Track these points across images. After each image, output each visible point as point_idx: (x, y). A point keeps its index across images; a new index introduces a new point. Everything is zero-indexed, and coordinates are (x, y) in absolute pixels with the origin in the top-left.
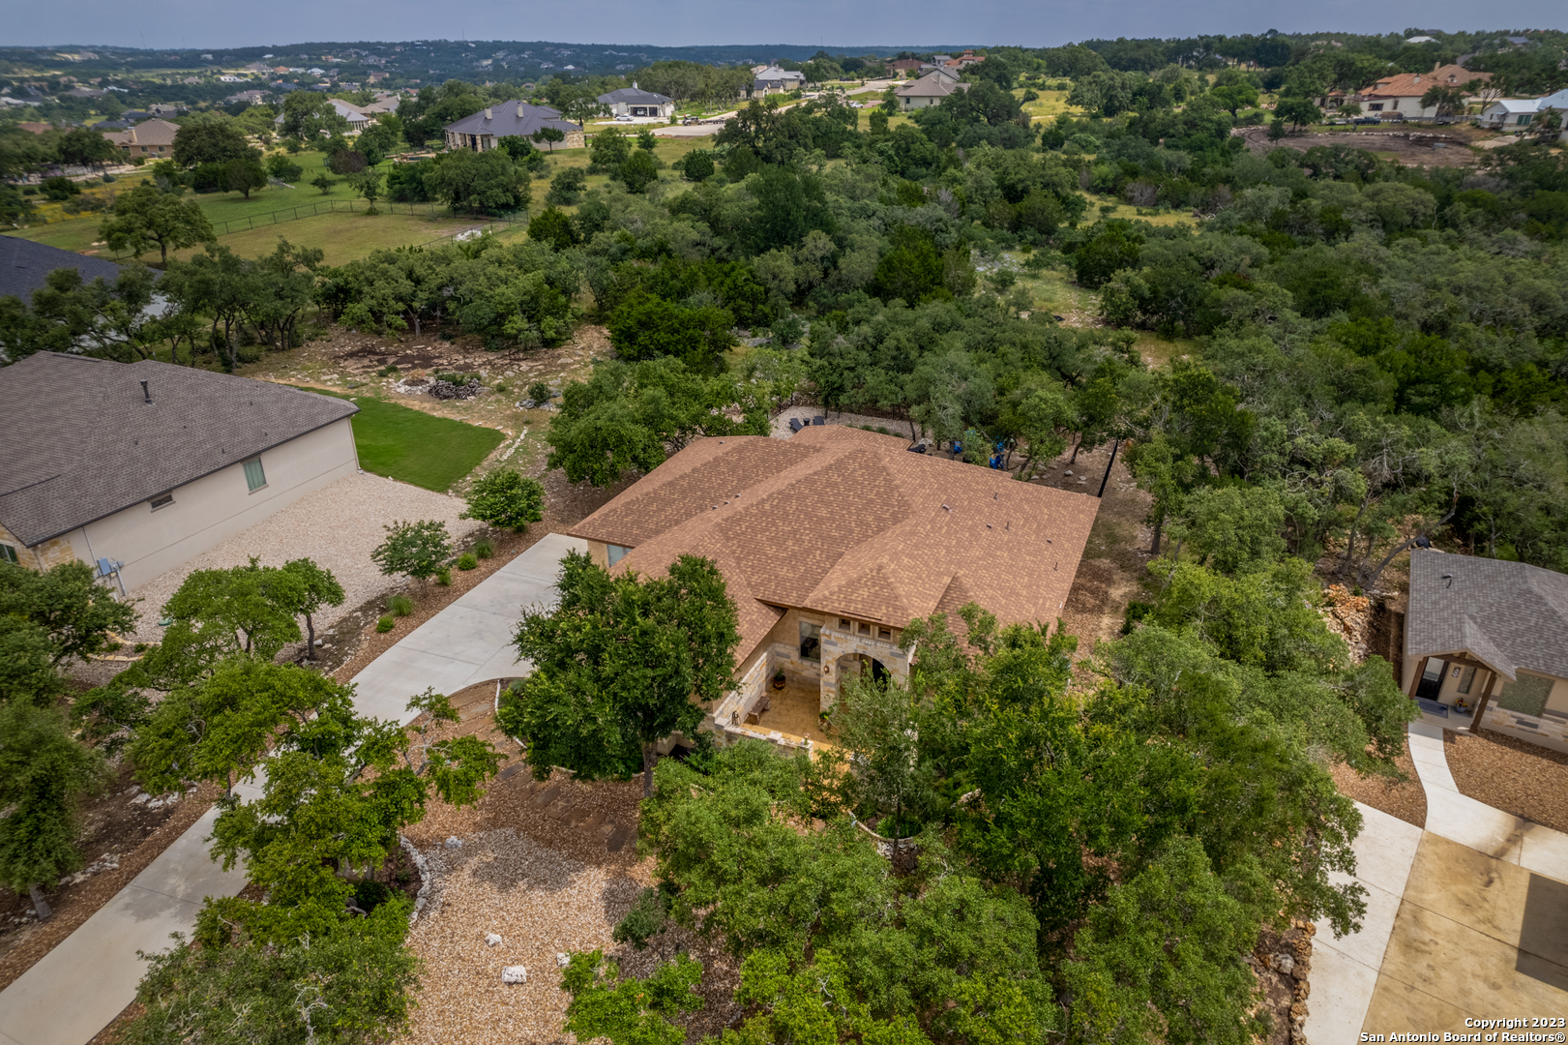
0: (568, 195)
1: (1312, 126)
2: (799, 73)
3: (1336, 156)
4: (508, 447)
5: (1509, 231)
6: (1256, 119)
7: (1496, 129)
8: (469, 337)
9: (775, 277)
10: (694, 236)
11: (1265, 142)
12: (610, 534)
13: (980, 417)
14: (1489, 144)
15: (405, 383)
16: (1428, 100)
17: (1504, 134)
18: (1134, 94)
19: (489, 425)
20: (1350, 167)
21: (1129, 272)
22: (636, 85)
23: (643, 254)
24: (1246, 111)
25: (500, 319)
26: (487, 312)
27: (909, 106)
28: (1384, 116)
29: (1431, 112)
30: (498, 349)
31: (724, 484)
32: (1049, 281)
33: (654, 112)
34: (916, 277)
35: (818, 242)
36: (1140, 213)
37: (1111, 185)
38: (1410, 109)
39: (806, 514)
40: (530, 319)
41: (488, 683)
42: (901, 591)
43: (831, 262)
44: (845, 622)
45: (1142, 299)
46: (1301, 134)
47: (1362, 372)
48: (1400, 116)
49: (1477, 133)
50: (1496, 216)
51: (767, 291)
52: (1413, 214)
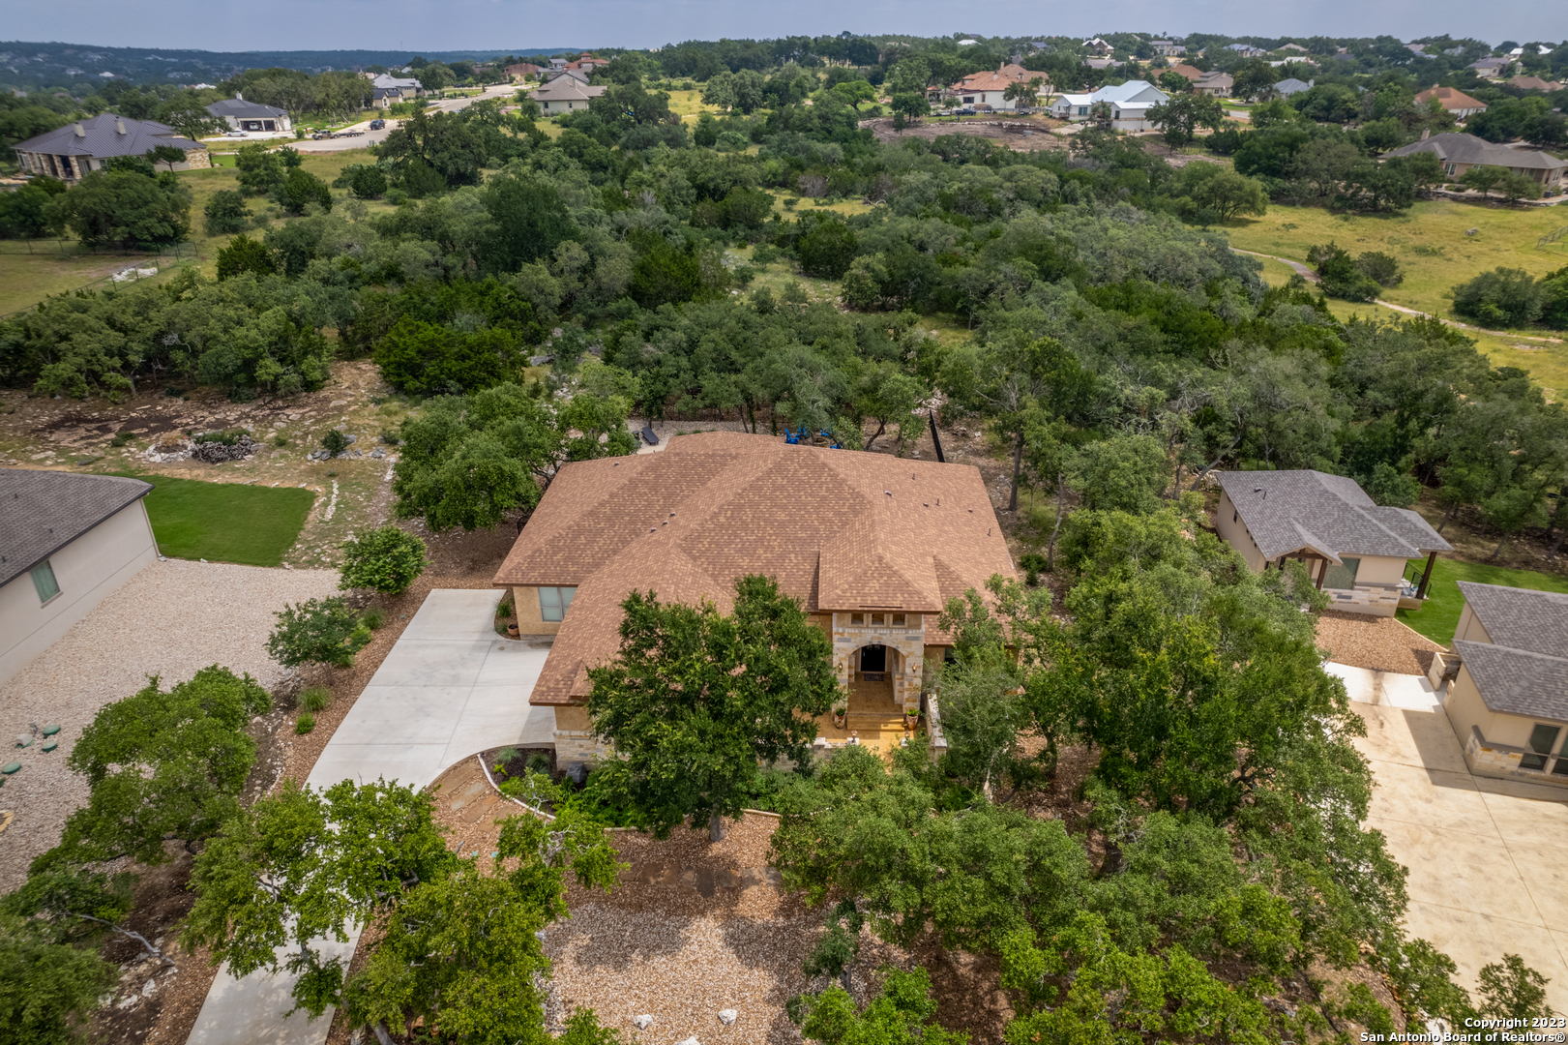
0: (234, 222)
1: (924, 118)
2: (413, 80)
3: (958, 143)
4: (326, 505)
5: (1121, 203)
6: (874, 113)
7: (1064, 118)
8: (205, 390)
9: (541, 292)
10: (426, 256)
11: (891, 132)
12: (544, 576)
14: (1065, 131)
15: (158, 450)
16: (1010, 93)
17: (1072, 123)
18: (765, 92)
19: (287, 485)
20: (973, 153)
21: (865, 259)
22: (240, 96)
23: (375, 279)
24: (865, 106)
25: (249, 365)
26: (230, 361)
27: (548, 111)
28: (978, 108)
29: (1012, 104)
30: (249, 399)
31: (650, 505)
32: (777, 274)
33: (270, 126)
34: (679, 280)
35: (572, 253)
36: (817, 204)
37: (781, 179)
38: (996, 101)
39: (765, 520)
40: (281, 361)
41: (466, 761)
42: (908, 575)
43: (586, 270)
44: (857, 617)
45: (881, 282)
46: (917, 125)
47: (1139, 328)
48: (989, 108)
49: (1051, 122)
50: (1105, 191)
51: (535, 307)
52: (1043, 191)
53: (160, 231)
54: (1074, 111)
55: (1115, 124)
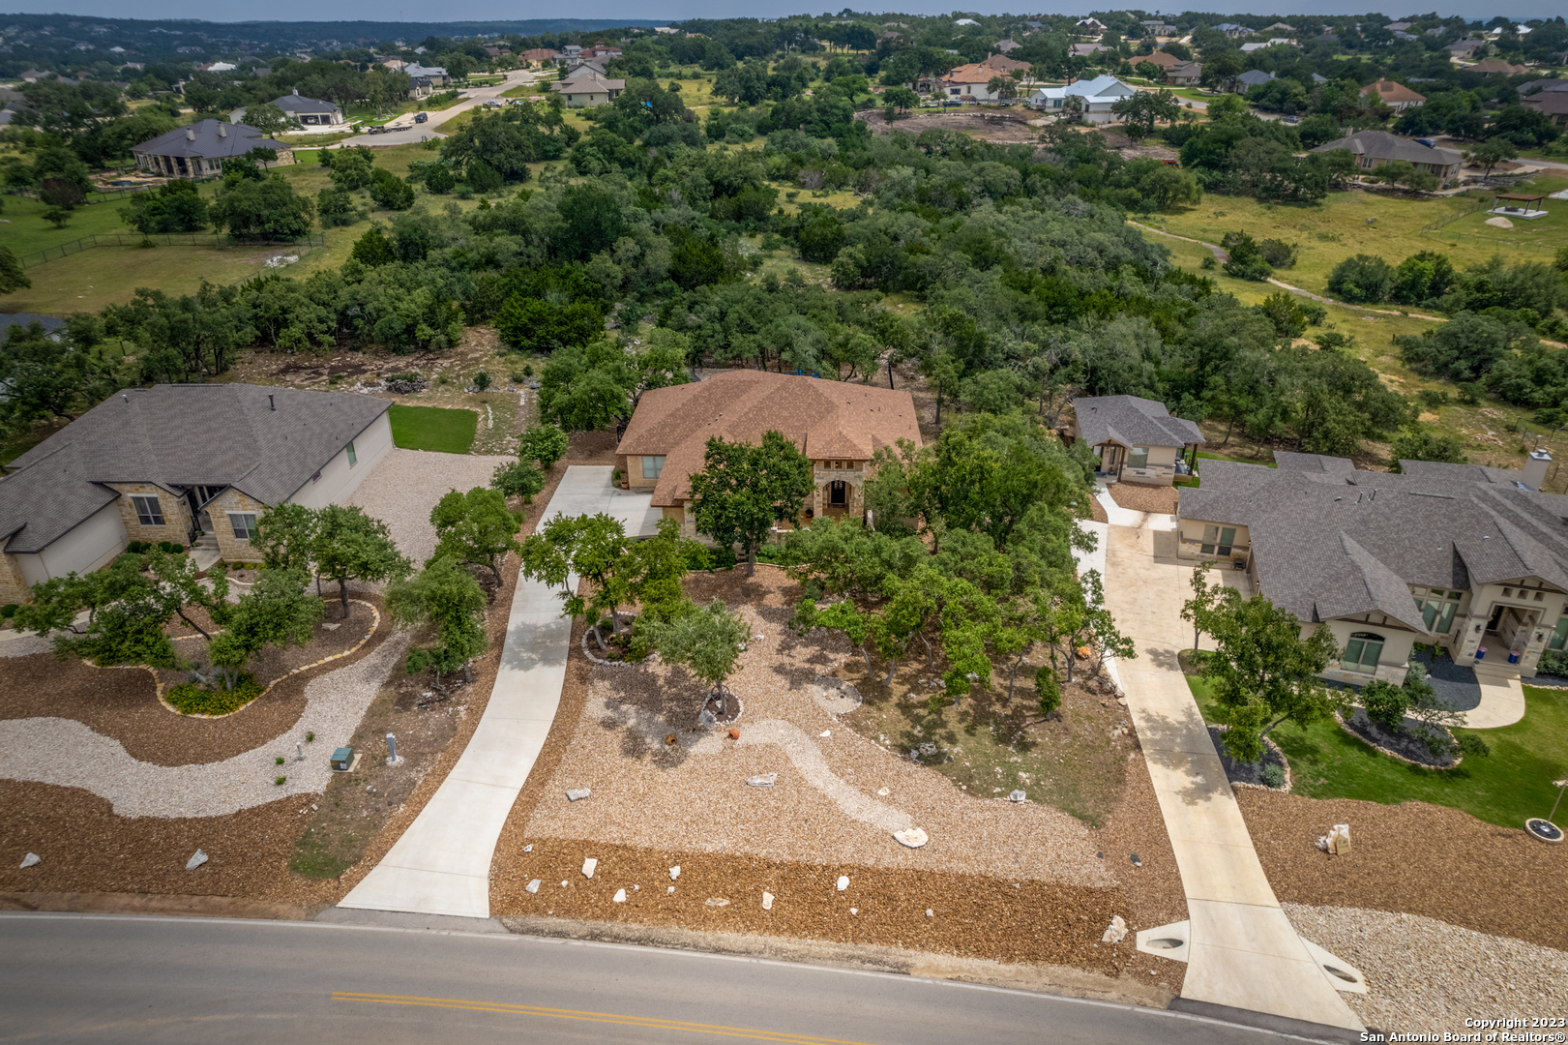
1: (913, 110)
3: (941, 137)
4: (486, 419)
5: (1070, 196)
6: (868, 104)
7: (1041, 111)
8: (374, 347)
11: (883, 123)
12: (646, 450)
13: (824, 354)
14: (1040, 122)
16: (993, 85)
17: (1047, 114)
18: (769, 85)
19: (456, 407)
20: (953, 146)
21: (850, 249)
22: (296, 92)
23: (478, 266)
24: (861, 98)
25: (410, 330)
26: (398, 326)
27: (571, 103)
28: (963, 99)
29: (995, 96)
30: (410, 353)
31: (706, 410)
32: (781, 260)
34: (707, 267)
35: (627, 246)
36: (815, 196)
37: (783, 172)
38: (980, 92)
40: (431, 325)
43: (638, 260)
44: (827, 464)
45: (861, 267)
46: (906, 116)
48: (974, 99)
49: (1029, 113)
50: (1061, 183)
51: (604, 287)
52: (1007, 184)
53: (295, 226)
54: (1050, 104)
55: (1085, 115)
